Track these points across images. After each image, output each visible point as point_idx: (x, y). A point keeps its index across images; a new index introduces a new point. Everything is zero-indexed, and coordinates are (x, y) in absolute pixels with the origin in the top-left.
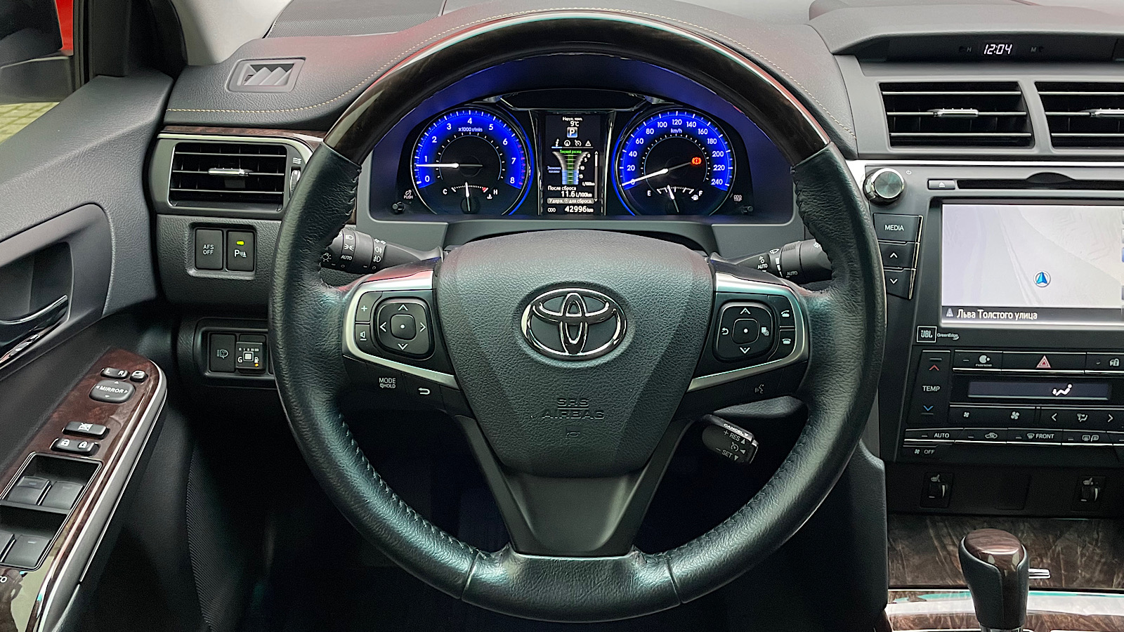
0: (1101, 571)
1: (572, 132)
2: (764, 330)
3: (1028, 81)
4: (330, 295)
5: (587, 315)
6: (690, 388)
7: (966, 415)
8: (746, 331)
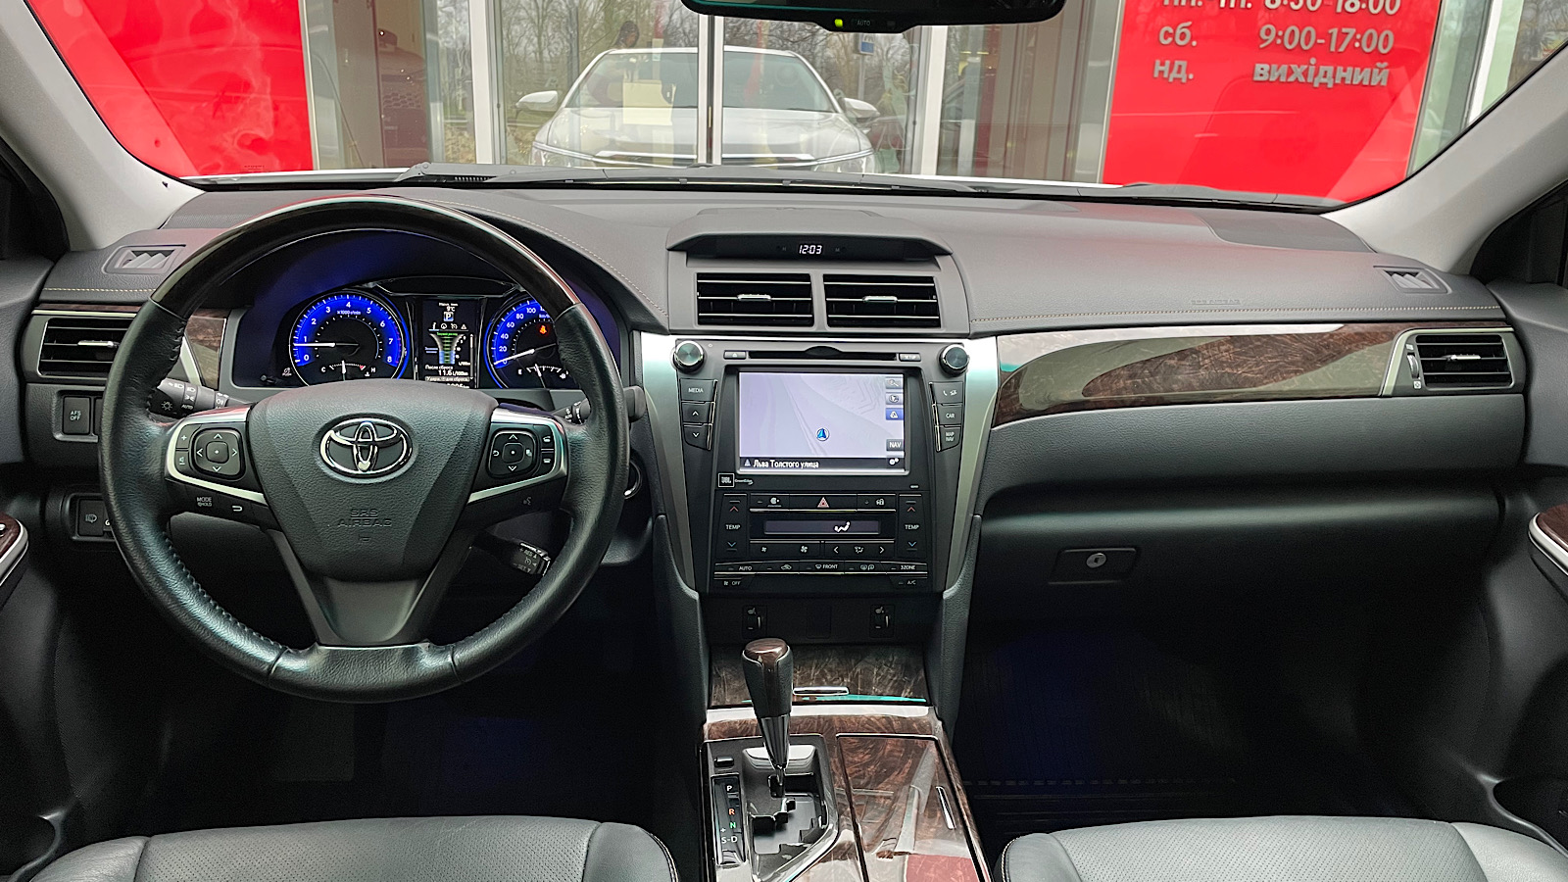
0: (892, 688)
1: (448, 315)
2: (528, 452)
3: (817, 274)
4: (154, 427)
5: (376, 439)
6: (470, 501)
7: (764, 549)
8: (513, 452)
